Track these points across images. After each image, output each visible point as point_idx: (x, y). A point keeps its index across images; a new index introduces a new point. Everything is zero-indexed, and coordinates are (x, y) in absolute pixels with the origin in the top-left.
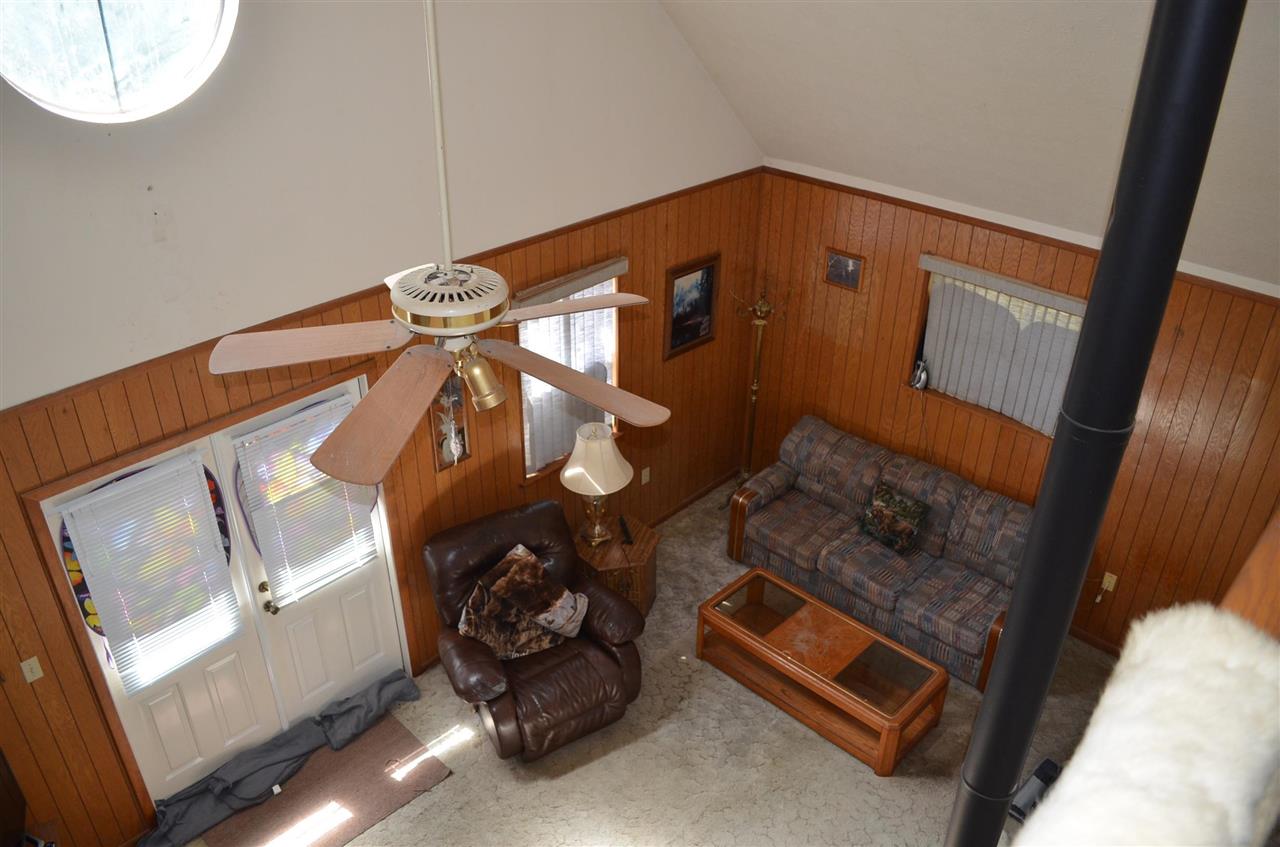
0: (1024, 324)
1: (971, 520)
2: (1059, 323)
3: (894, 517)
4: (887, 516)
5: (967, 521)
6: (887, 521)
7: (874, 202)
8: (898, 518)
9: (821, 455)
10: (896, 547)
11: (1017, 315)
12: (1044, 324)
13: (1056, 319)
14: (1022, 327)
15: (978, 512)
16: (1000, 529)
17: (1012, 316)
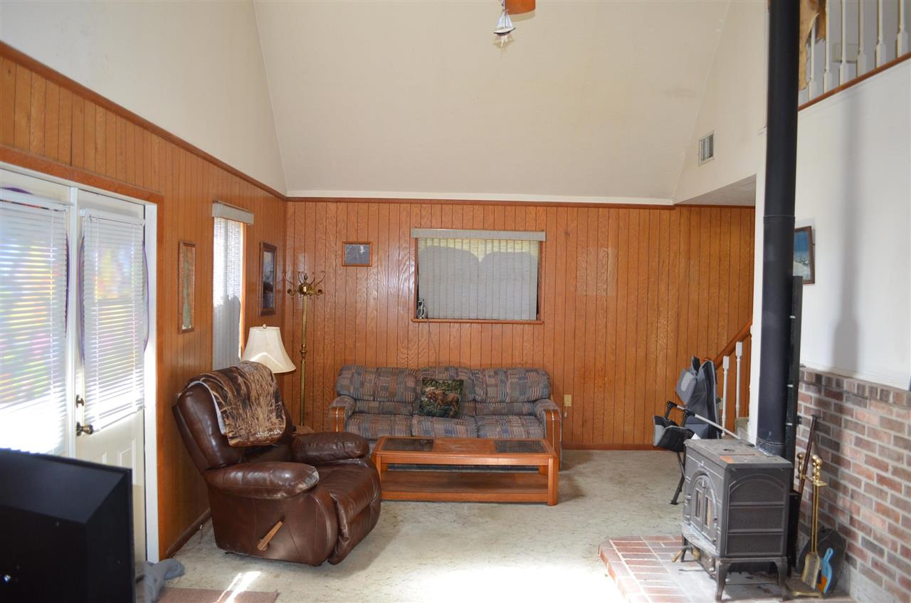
0: (481, 258)
1: (488, 383)
2: (502, 251)
3: (444, 393)
4: (439, 394)
5: (486, 384)
6: (440, 397)
7: (373, 204)
8: (447, 392)
9: (371, 380)
10: (452, 413)
11: (476, 254)
12: (493, 254)
13: (500, 248)
14: (480, 260)
15: (489, 376)
16: (508, 380)
17: (473, 255)
